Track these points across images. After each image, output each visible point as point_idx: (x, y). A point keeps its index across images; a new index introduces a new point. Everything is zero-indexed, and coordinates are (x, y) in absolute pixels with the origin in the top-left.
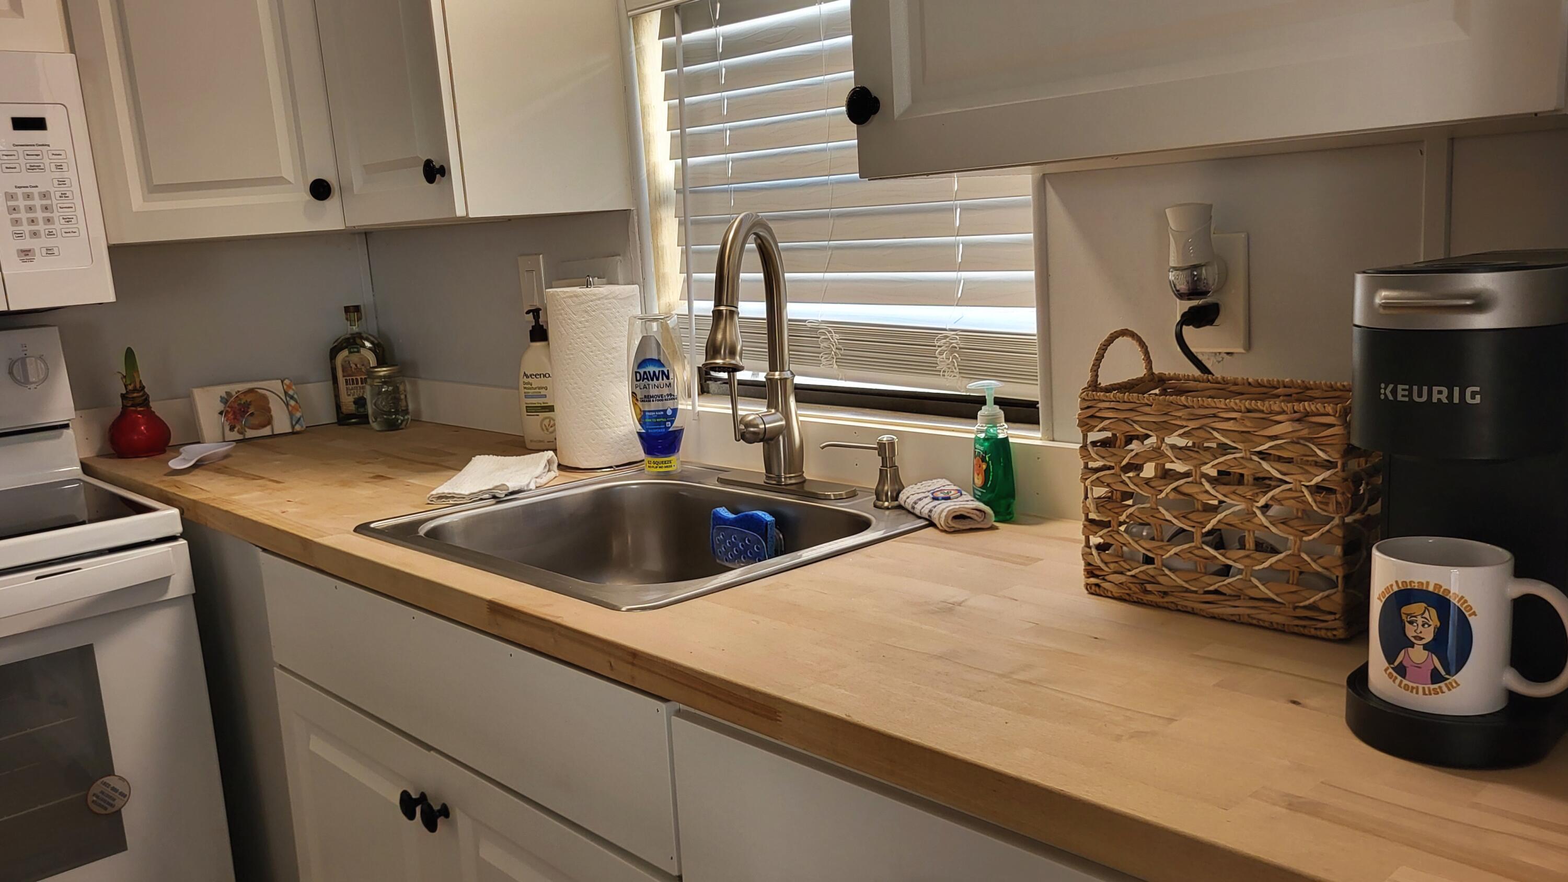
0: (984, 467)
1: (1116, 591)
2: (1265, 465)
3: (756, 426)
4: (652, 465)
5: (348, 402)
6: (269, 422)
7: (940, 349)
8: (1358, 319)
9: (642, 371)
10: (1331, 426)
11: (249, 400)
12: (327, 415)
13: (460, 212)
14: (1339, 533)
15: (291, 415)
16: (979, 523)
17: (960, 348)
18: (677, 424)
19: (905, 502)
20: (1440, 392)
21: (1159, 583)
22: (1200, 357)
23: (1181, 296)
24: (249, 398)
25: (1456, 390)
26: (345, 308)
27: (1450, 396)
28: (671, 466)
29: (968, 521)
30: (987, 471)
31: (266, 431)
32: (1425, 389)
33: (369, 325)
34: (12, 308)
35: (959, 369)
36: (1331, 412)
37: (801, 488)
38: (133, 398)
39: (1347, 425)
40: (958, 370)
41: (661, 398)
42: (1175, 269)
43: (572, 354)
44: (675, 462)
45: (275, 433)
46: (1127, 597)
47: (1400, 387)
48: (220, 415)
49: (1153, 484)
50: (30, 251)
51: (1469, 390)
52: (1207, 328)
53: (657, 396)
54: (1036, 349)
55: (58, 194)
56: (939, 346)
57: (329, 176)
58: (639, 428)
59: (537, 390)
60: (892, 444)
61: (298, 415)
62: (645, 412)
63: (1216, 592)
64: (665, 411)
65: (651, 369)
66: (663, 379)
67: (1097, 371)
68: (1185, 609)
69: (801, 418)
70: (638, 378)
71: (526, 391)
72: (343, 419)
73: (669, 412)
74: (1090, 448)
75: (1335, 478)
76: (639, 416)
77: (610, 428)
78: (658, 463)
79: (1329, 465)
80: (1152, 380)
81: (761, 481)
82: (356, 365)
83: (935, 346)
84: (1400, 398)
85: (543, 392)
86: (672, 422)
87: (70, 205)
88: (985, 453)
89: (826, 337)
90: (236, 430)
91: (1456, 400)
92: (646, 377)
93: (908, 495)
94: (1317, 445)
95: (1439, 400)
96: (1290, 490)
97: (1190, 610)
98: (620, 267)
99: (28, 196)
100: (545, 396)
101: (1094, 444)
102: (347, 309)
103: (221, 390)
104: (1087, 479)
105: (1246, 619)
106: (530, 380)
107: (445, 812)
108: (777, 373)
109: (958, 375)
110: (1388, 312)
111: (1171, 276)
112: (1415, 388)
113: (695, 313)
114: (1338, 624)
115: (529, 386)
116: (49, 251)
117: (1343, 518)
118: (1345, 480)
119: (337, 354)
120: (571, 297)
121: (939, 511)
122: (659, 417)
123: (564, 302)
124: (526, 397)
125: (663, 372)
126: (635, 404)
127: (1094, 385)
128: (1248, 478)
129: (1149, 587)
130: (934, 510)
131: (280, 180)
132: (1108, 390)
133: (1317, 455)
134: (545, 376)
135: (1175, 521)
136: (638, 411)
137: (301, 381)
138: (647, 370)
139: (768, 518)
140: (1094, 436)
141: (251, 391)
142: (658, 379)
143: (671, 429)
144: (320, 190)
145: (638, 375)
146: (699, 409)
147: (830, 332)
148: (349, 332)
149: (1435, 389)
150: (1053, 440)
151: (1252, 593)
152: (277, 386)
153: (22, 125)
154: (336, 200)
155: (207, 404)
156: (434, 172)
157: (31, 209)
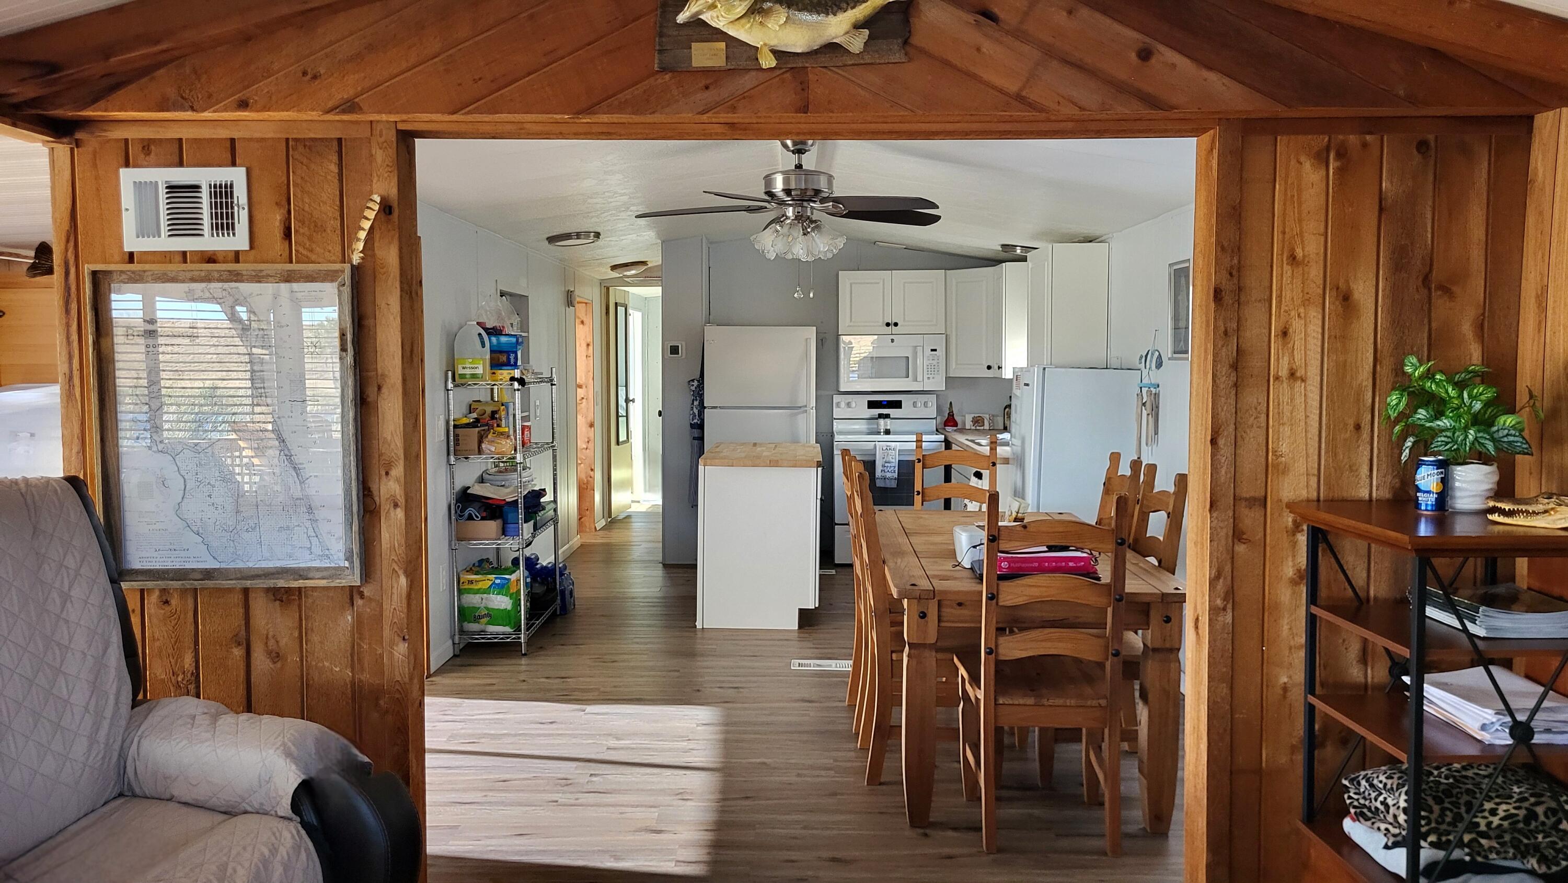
5: (1006, 424)
6: (983, 425)
11: (978, 419)
12: (1001, 427)
15: (989, 424)
31: (982, 428)
38: (951, 414)
45: (985, 428)
48: (971, 422)
50: (929, 377)
55: (937, 365)
57: (992, 365)
72: (1005, 428)
87: (939, 368)
90: (974, 426)
99: (931, 365)
116: (933, 378)
137: (995, 416)
141: (980, 417)
144: (989, 367)
152: (988, 416)
153: (932, 350)
154: (992, 370)
155: (969, 418)
156: (1000, 368)
157: (931, 368)
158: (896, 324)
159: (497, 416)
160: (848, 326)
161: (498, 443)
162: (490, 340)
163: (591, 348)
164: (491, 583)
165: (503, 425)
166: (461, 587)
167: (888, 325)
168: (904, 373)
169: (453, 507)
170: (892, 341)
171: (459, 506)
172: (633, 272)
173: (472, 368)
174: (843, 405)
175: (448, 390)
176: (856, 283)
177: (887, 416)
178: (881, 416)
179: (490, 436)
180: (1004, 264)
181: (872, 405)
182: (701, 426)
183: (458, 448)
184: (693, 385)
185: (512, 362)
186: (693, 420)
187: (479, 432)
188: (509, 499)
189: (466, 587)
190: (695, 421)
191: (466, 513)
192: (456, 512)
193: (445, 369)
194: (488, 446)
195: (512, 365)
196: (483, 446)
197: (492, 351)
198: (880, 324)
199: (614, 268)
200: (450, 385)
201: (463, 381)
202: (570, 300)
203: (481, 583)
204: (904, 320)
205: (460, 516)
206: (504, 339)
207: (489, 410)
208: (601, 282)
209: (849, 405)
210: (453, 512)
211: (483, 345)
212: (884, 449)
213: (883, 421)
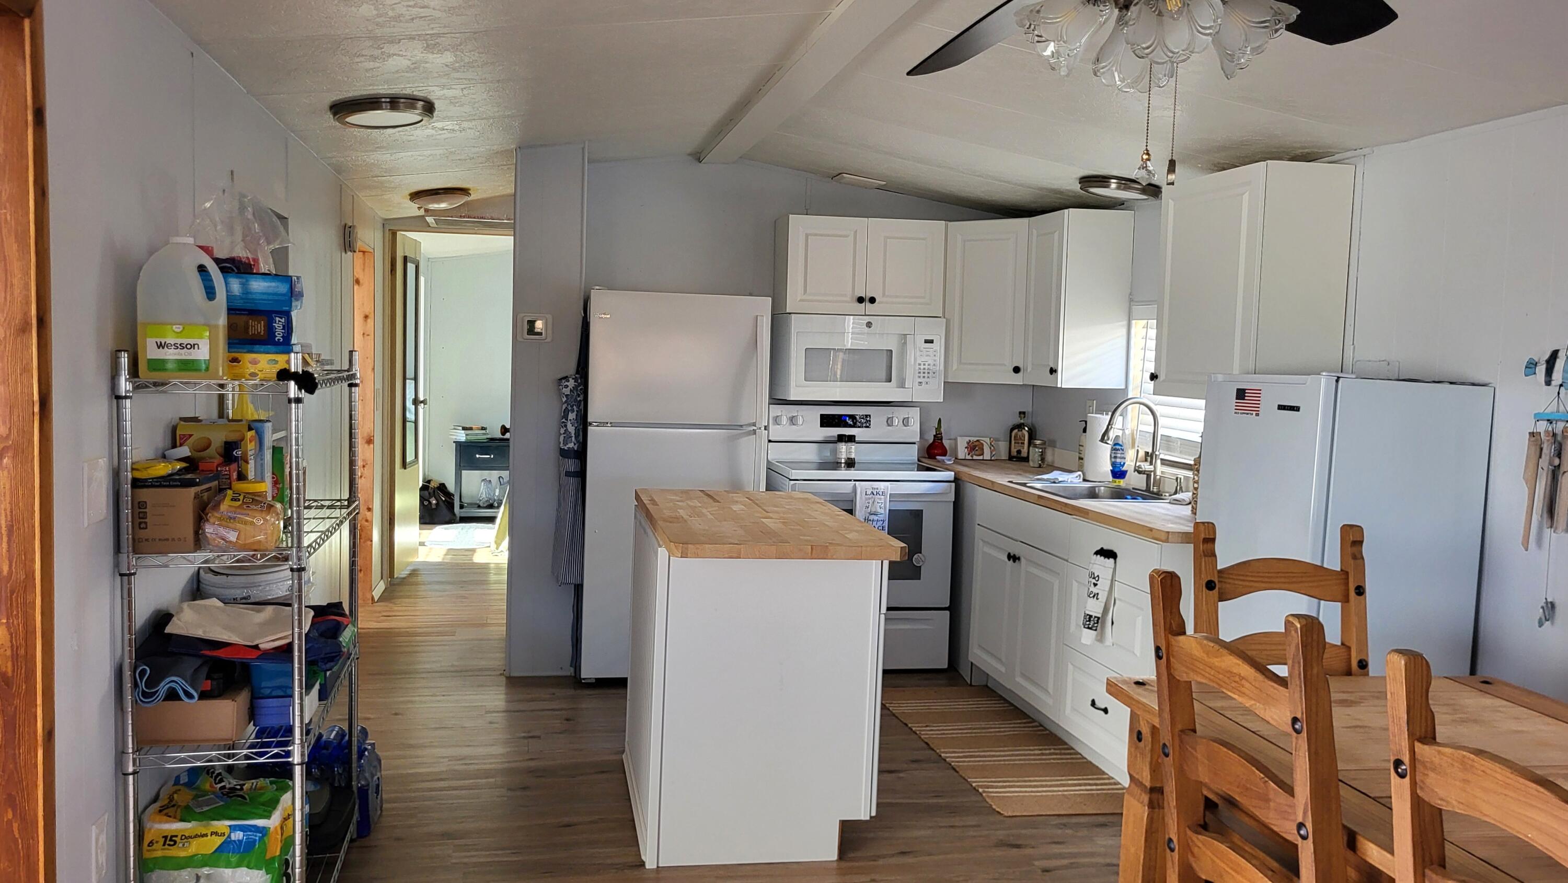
3: (1142, 468)
4: (1113, 482)
5: (1014, 453)
6: (982, 454)
12: (1004, 456)
13: (1059, 386)
15: (991, 453)
18: (1124, 469)
24: (977, 443)
28: (1120, 483)
31: (981, 458)
33: (1027, 420)
38: (937, 437)
44: (1123, 482)
45: (984, 459)
48: (966, 449)
50: (921, 382)
55: (933, 364)
57: (1021, 366)
59: (1080, 452)
61: (995, 456)
65: (1118, 447)
72: (1011, 458)
81: (1144, 489)
82: (1020, 437)
87: (936, 369)
90: (970, 455)
92: (1115, 449)
99: (924, 365)
100: (1086, 455)
102: (1020, 413)
103: (967, 439)
106: (1079, 447)
107: (1019, 559)
116: (927, 383)
119: (1013, 431)
131: (1004, 365)
137: (997, 440)
141: (978, 441)
144: (1017, 370)
147: (1167, 439)
148: (1020, 423)
152: (988, 440)
153: (927, 341)
154: (1021, 374)
155: (962, 445)
156: (1053, 371)
157: (924, 369)
158: (872, 300)
159: (237, 453)
160: (801, 300)
161: (246, 523)
162: (227, 284)
163: (370, 321)
164: (219, 841)
165: (251, 475)
166: (147, 855)
167: (861, 300)
168: (883, 375)
169: (127, 674)
170: (869, 325)
171: (143, 673)
172: (443, 205)
173: (182, 346)
174: (784, 420)
175: (118, 398)
176: (816, 235)
177: (851, 439)
178: (841, 438)
179: (224, 507)
180: (1066, 211)
181: (827, 421)
182: (581, 454)
183: (143, 534)
184: (567, 386)
185: (279, 335)
186: (565, 443)
187: (197, 496)
188: (266, 644)
189: (159, 854)
190: (571, 445)
191: (163, 688)
192: (135, 685)
193: (110, 345)
194: (222, 531)
195: (278, 344)
196: (209, 529)
197: (232, 311)
198: (848, 299)
199: (416, 195)
200: (124, 385)
201: (157, 376)
202: (347, 240)
203: (195, 842)
204: (884, 295)
205: (145, 695)
206: (258, 286)
207: (218, 438)
208: (385, 222)
209: (792, 420)
210: (128, 685)
211: (210, 293)
212: (869, 492)
213: (844, 447)
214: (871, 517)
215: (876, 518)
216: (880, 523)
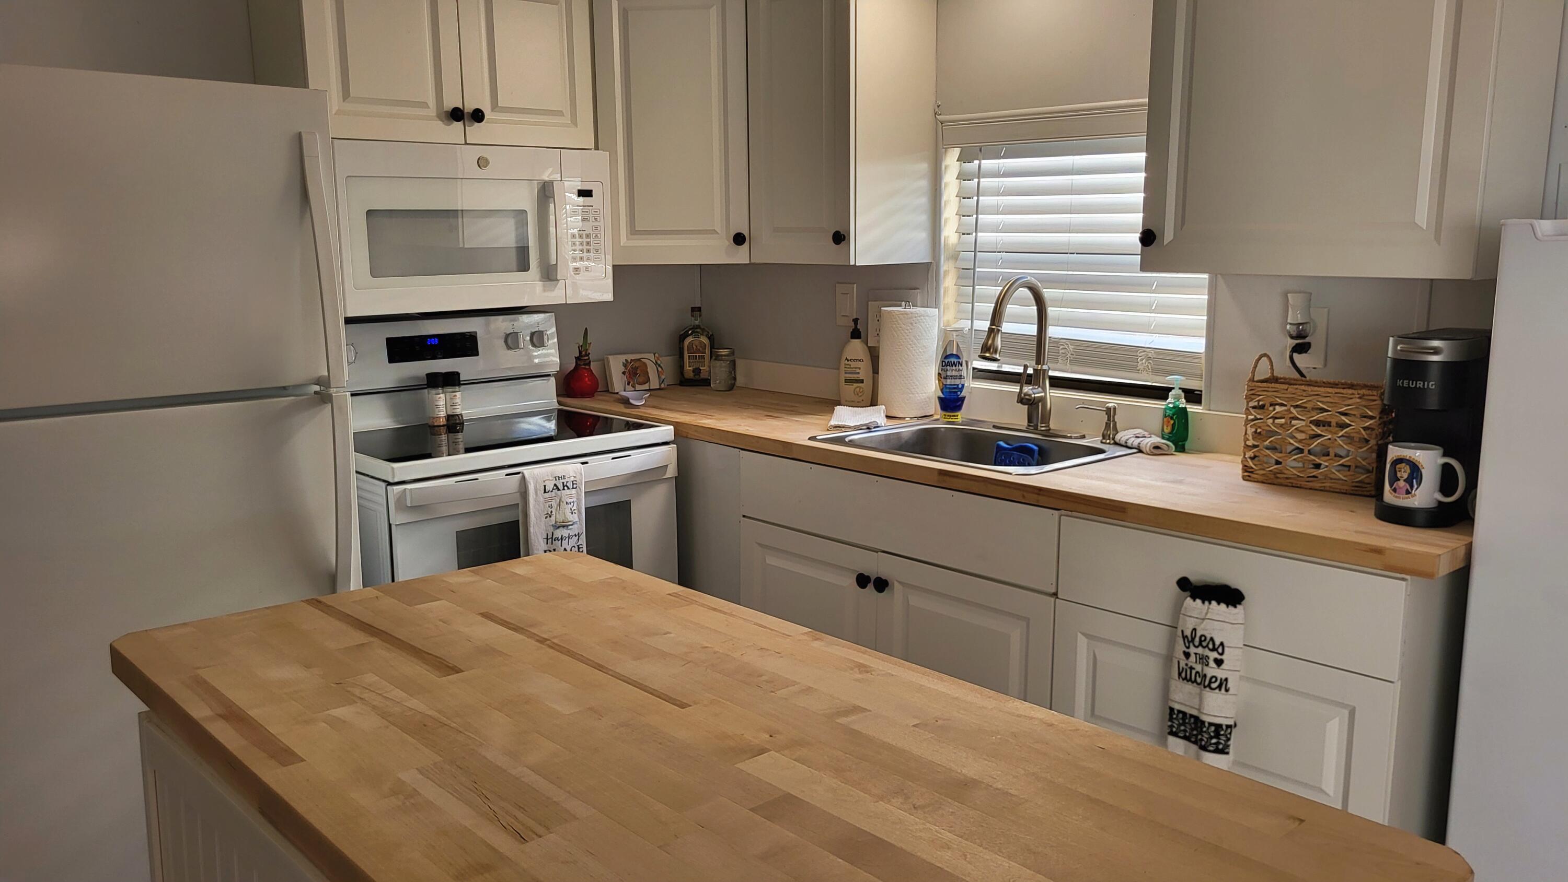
0: (1172, 422)
1: (1261, 478)
2: (1343, 418)
3: (1030, 395)
4: (947, 417)
5: (688, 372)
6: (648, 380)
7: (1140, 358)
8: (1390, 354)
9: (946, 361)
10: (1375, 400)
11: (637, 366)
12: (676, 379)
13: (852, 263)
14: (1376, 448)
16: (1166, 451)
17: (1154, 358)
18: (963, 394)
19: (1120, 440)
20: (1420, 384)
21: (1284, 474)
22: (1301, 369)
23: (1292, 337)
24: (637, 364)
25: (1426, 383)
26: (692, 308)
27: (1424, 385)
28: (957, 419)
29: (1160, 450)
30: (1173, 425)
32: (1414, 382)
33: (705, 320)
34: (567, 303)
35: (1152, 370)
36: (1376, 394)
37: (1048, 433)
38: (585, 360)
39: (1382, 400)
40: (1150, 370)
41: (954, 377)
42: (1291, 324)
43: (900, 348)
44: (961, 416)
45: (651, 388)
46: (1265, 481)
47: (1405, 381)
48: (623, 375)
49: (1284, 426)
50: (578, 268)
51: (1431, 384)
52: (1304, 355)
53: (955, 376)
54: (1203, 361)
55: (594, 235)
56: (1140, 356)
57: (746, 233)
58: (941, 395)
59: (854, 369)
60: (1115, 408)
61: (663, 377)
62: (946, 385)
63: (1314, 477)
64: (958, 385)
65: (953, 360)
66: (958, 366)
67: (1254, 373)
68: (1296, 485)
69: (1051, 394)
70: (944, 365)
71: (846, 369)
73: (960, 386)
74: (1250, 409)
75: (1375, 424)
76: (942, 388)
77: (918, 394)
78: (951, 416)
79: (1371, 418)
80: (1273, 379)
81: (1025, 428)
82: (697, 347)
83: (1137, 356)
84: (1405, 385)
85: (858, 370)
86: (961, 392)
87: (598, 242)
88: (1174, 415)
89: (1064, 347)
90: (631, 384)
91: (1426, 387)
92: (947, 365)
93: (1122, 436)
94: (1367, 408)
95: (1420, 387)
96: (1353, 429)
97: (1299, 485)
98: (919, 296)
99: (581, 236)
100: (859, 373)
101: (1254, 407)
102: (692, 310)
103: (623, 358)
104: (1247, 425)
105: (1328, 489)
106: (850, 362)
107: (886, 583)
108: (1040, 366)
109: (1150, 373)
110: (1402, 353)
111: (1288, 327)
112: (1411, 382)
113: (974, 328)
114: (1373, 489)
115: (849, 366)
116: (587, 269)
117: (1377, 441)
118: (1380, 424)
119: (685, 339)
120: (902, 314)
121: (1145, 443)
122: (954, 388)
123: (899, 317)
124: (845, 373)
125: (959, 362)
126: (939, 380)
127: (1252, 380)
128: (1333, 424)
129: (1279, 475)
130: (1142, 443)
131: (714, 232)
132: (1258, 381)
133: (1367, 413)
134: (860, 361)
135: (1295, 444)
136: (941, 384)
138: (950, 360)
139: (1036, 448)
140: (1252, 404)
141: (639, 360)
142: (956, 366)
143: (960, 396)
144: (739, 239)
145: (944, 363)
146: (972, 386)
147: (1067, 344)
148: (693, 324)
149: (1418, 382)
150: (1210, 410)
151: (1333, 476)
153: (582, 193)
154: (746, 246)
155: (616, 366)
156: (840, 238)
157: (581, 244)
158: (478, 116)
167: (454, 115)
170: (483, 162)
177: (454, 379)
178: (433, 380)
181: (401, 349)
198: (430, 113)
204: (497, 104)
212: (550, 486)
213: (442, 396)
214: (559, 533)
215: (564, 532)
216: (573, 541)
